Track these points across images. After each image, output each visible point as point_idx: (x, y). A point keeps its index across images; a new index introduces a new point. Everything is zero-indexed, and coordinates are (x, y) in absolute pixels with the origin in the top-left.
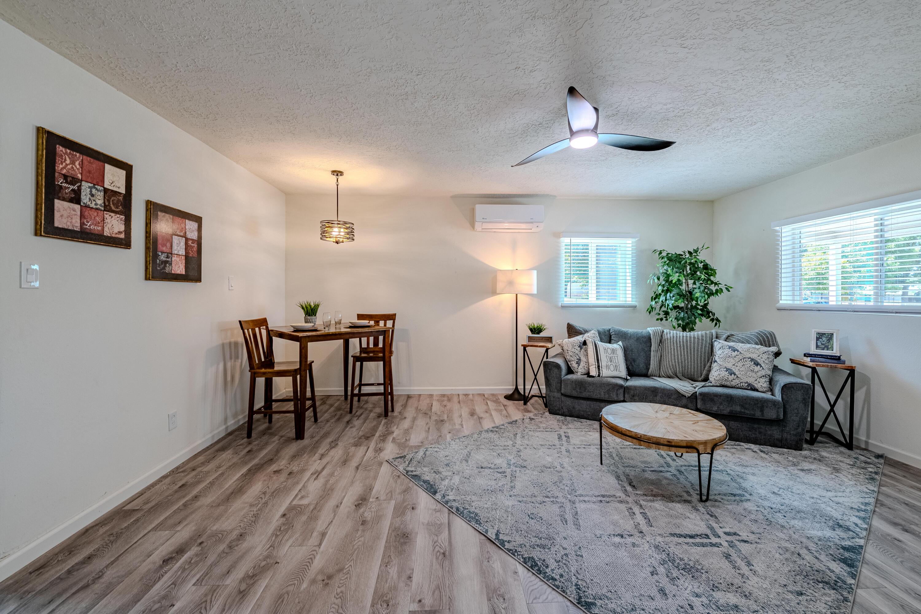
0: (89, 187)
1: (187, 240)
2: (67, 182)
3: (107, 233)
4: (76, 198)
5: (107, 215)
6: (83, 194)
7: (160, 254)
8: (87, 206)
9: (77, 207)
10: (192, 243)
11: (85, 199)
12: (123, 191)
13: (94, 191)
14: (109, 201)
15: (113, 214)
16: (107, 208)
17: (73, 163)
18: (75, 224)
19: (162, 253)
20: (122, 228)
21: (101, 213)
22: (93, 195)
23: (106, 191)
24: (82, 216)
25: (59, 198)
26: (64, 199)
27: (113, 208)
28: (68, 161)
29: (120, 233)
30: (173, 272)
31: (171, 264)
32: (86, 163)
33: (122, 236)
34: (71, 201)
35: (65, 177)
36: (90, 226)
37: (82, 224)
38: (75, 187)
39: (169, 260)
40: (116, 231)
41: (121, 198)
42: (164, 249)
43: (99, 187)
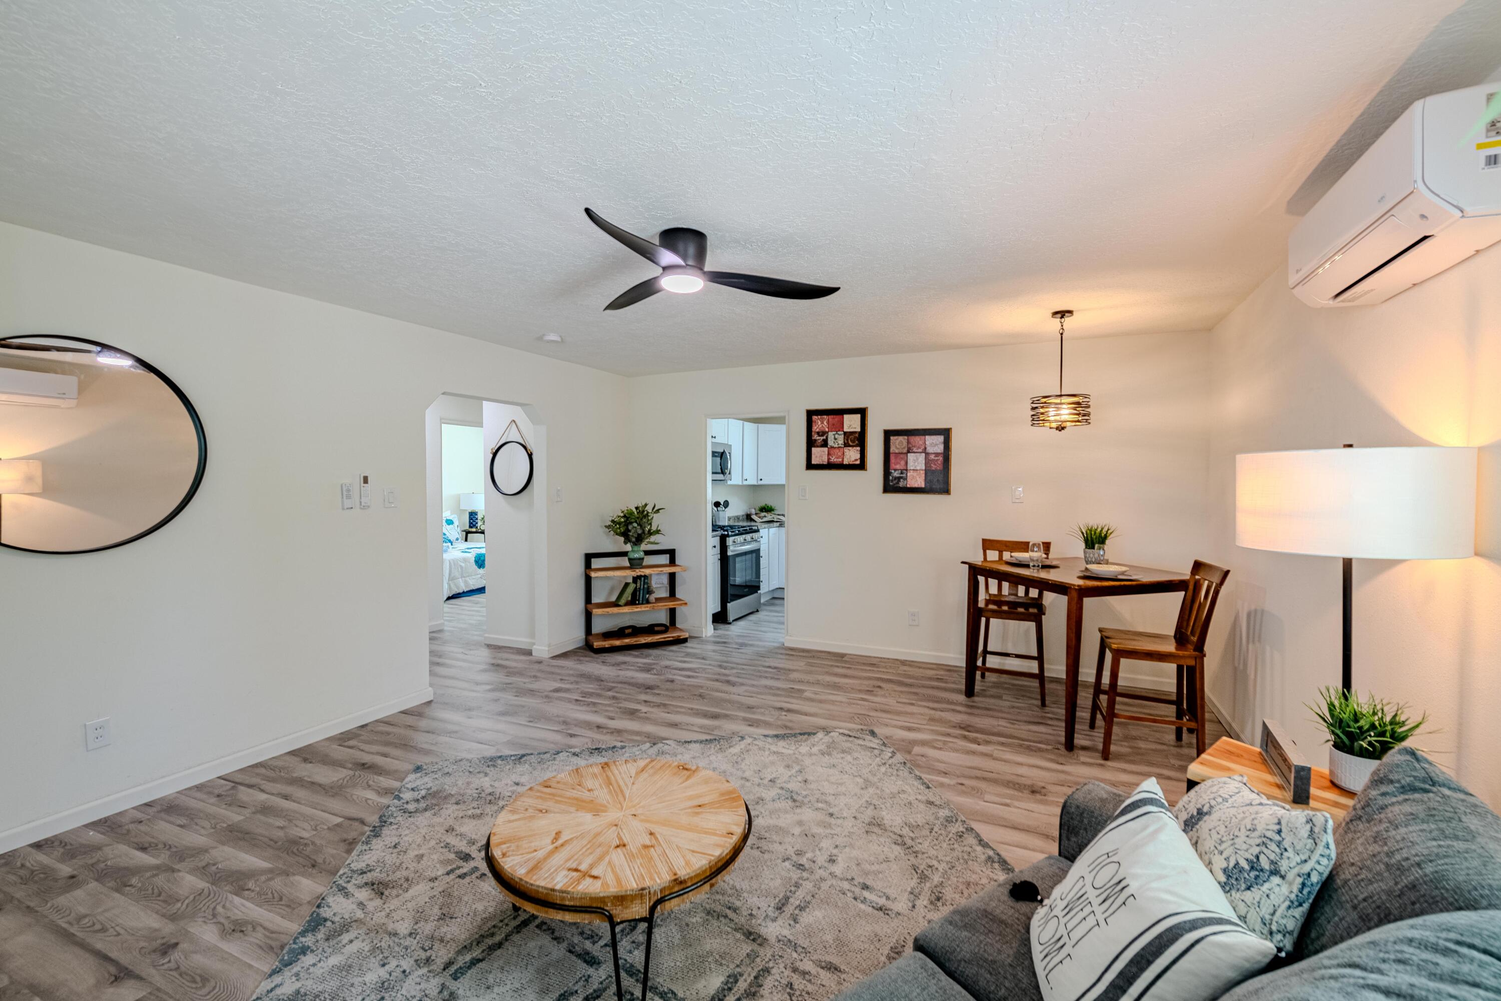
0: (834, 435)
1: (927, 454)
2: (819, 436)
3: (845, 462)
4: (825, 444)
5: (846, 450)
6: (829, 440)
7: (893, 471)
8: (832, 447)
9: (826, 449)
10: (936, 456)
11: (831, 443)
12: (858, 429)
13: (837, 436)
14: (847, 440)
15: (850, 448)
16: (846, 445)
17: (822, 423)
18: (824, 460)
19: (895, 470)
20: (858, 456)
21: (842, 450)
22: (835, 439)
23: (845, 433)
24: (829, 454)
25: (815, 447)
26: (818, 447)
27: (851, 444)
28: (820, 423)
29: (856, 460)
30: (908, 486)
31: (905, 479)
32: (830, 420)
33: (858, 462)
34: (822, 446)
35: (818, 433)
36: (834, 459)
37: (829, 459)
38: (825, 437)
39: (904, 475)
40: (853, 459)
41: (857, 435)
42: (898, 467)
43: (840, 433)
